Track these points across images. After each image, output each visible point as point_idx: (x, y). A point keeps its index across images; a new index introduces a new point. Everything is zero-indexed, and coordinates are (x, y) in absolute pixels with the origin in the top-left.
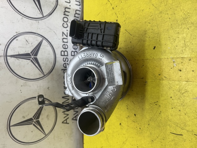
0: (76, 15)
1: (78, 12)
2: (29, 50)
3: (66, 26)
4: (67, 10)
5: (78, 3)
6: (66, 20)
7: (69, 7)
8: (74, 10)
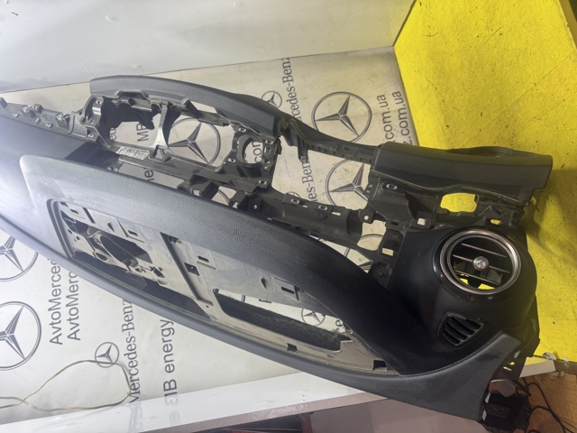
0: (402, 116)
1: (402, 111)
2: (350, 180)
3: (391, 136)
4: (386, 115)
5: (400, 101)
6: (388, 128)
7: (387, 110)
8: (395, 111)
